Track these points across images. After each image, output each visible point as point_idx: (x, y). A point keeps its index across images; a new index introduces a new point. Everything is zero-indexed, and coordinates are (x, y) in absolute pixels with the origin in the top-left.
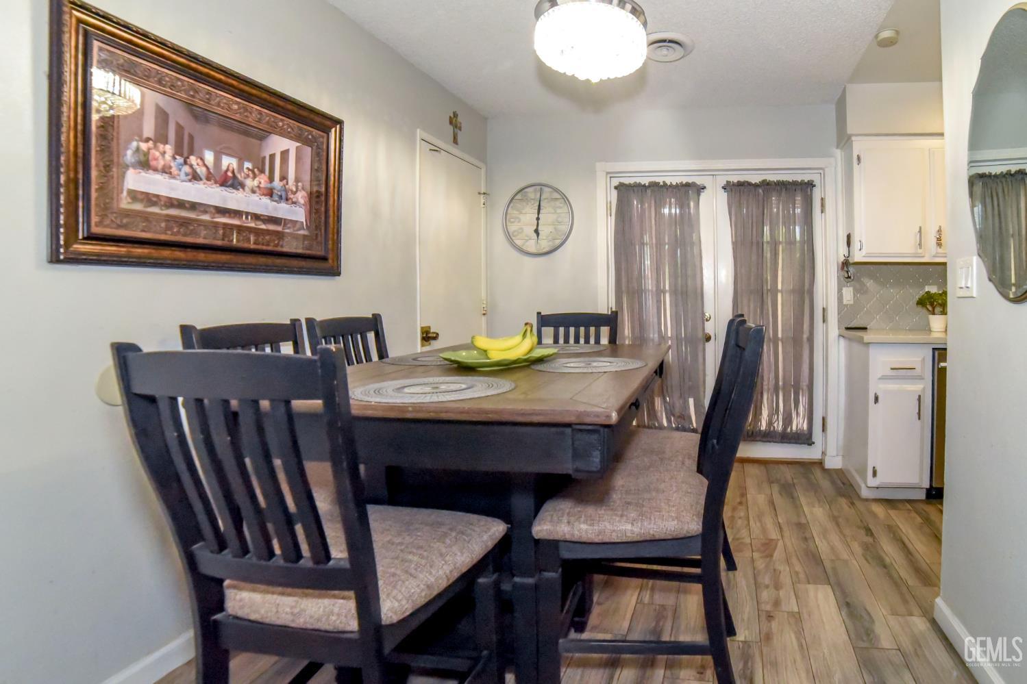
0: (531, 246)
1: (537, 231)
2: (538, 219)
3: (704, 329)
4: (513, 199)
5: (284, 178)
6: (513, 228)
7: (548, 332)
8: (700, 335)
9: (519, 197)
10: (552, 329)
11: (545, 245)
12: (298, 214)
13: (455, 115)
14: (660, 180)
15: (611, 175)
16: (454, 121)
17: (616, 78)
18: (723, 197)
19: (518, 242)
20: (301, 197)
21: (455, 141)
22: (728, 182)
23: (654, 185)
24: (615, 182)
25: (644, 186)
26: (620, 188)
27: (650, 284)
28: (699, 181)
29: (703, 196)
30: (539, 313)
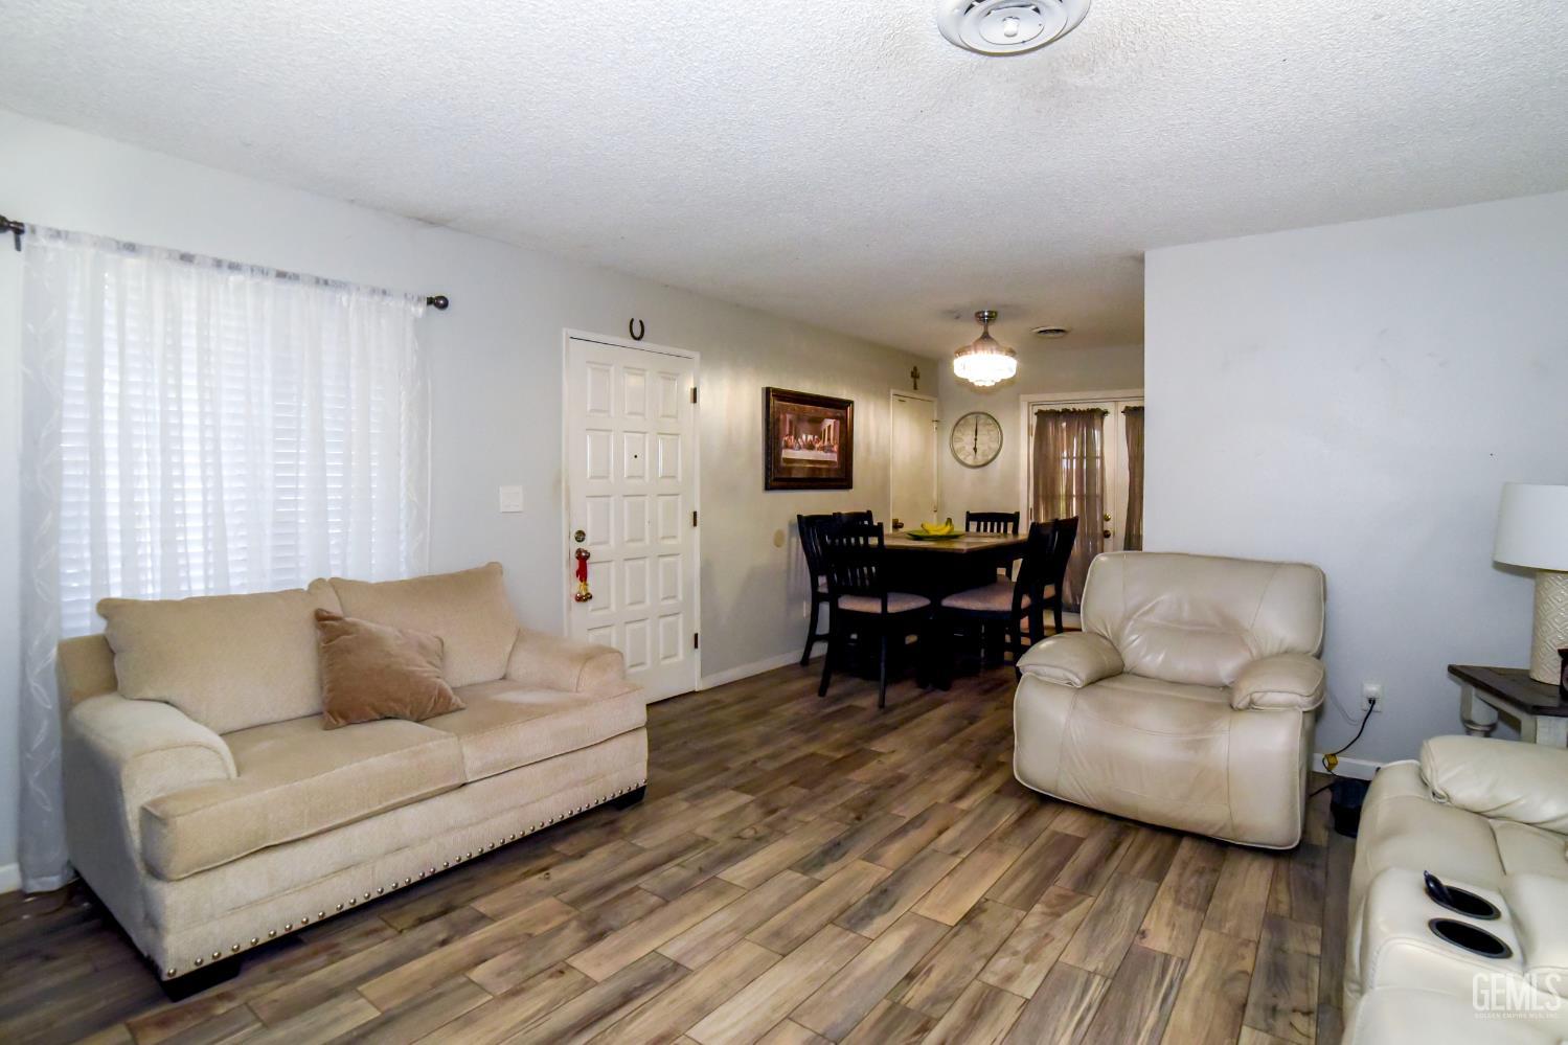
0: (970, 461)
1: (975, 449)
2: (976, 439)
3: (1102, 527)
4: (957, 424)
5: (829, 439)
6: (957, 446)
7: (973, 526)
8: (1099, 531)
9: (962, 422)
10: (976, 523)
11: (980, 460)
12: (834, 457)
13: (915, 369)
14: (1070, 407)
15: (1031, 404)
16: (915, 375)
17: (1003, 380)
18: (1122, 418)
19: (961, 457)
20: (836, 448)
21: (915, 388)
22: (1127, 407)
23: (1066, 412)
24: (1036, 409)
25: (1058, 412)
26: (1040, 414)
27: (1063, 490)
28: (1103, 407)
29: (1107, 419)
30: (968, 512)
